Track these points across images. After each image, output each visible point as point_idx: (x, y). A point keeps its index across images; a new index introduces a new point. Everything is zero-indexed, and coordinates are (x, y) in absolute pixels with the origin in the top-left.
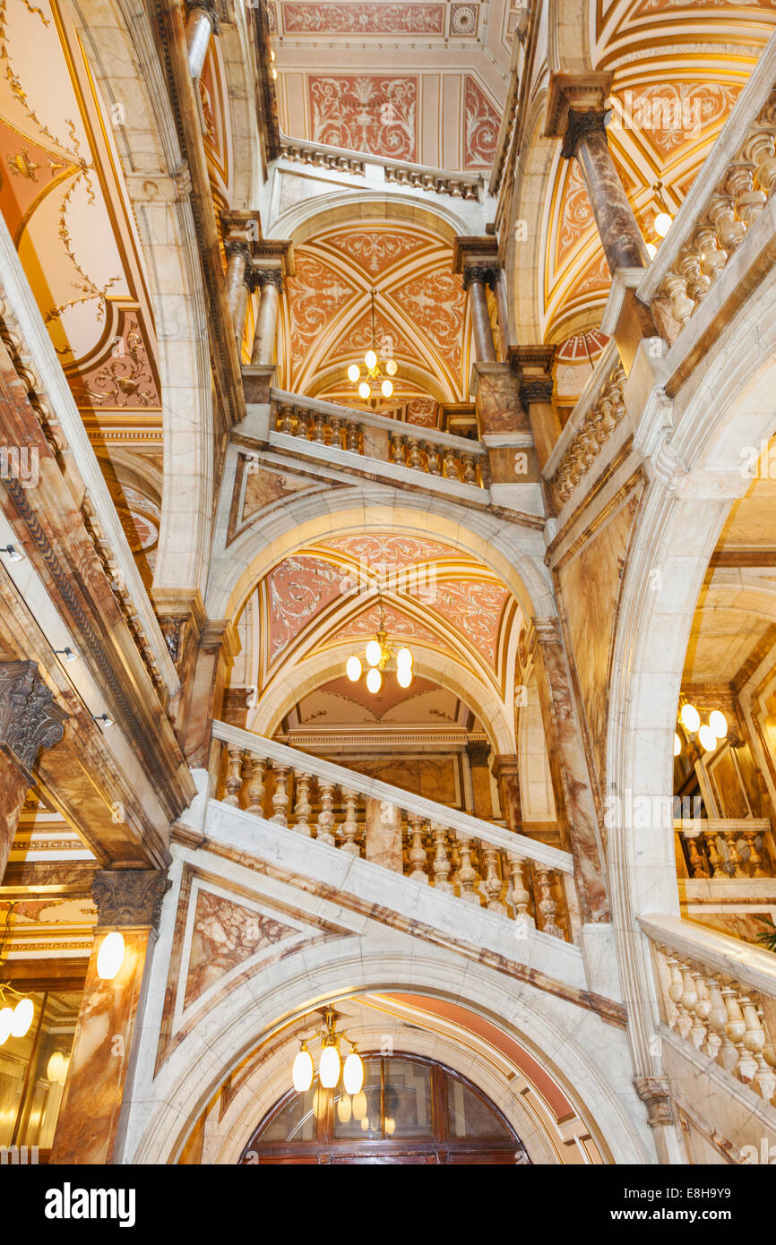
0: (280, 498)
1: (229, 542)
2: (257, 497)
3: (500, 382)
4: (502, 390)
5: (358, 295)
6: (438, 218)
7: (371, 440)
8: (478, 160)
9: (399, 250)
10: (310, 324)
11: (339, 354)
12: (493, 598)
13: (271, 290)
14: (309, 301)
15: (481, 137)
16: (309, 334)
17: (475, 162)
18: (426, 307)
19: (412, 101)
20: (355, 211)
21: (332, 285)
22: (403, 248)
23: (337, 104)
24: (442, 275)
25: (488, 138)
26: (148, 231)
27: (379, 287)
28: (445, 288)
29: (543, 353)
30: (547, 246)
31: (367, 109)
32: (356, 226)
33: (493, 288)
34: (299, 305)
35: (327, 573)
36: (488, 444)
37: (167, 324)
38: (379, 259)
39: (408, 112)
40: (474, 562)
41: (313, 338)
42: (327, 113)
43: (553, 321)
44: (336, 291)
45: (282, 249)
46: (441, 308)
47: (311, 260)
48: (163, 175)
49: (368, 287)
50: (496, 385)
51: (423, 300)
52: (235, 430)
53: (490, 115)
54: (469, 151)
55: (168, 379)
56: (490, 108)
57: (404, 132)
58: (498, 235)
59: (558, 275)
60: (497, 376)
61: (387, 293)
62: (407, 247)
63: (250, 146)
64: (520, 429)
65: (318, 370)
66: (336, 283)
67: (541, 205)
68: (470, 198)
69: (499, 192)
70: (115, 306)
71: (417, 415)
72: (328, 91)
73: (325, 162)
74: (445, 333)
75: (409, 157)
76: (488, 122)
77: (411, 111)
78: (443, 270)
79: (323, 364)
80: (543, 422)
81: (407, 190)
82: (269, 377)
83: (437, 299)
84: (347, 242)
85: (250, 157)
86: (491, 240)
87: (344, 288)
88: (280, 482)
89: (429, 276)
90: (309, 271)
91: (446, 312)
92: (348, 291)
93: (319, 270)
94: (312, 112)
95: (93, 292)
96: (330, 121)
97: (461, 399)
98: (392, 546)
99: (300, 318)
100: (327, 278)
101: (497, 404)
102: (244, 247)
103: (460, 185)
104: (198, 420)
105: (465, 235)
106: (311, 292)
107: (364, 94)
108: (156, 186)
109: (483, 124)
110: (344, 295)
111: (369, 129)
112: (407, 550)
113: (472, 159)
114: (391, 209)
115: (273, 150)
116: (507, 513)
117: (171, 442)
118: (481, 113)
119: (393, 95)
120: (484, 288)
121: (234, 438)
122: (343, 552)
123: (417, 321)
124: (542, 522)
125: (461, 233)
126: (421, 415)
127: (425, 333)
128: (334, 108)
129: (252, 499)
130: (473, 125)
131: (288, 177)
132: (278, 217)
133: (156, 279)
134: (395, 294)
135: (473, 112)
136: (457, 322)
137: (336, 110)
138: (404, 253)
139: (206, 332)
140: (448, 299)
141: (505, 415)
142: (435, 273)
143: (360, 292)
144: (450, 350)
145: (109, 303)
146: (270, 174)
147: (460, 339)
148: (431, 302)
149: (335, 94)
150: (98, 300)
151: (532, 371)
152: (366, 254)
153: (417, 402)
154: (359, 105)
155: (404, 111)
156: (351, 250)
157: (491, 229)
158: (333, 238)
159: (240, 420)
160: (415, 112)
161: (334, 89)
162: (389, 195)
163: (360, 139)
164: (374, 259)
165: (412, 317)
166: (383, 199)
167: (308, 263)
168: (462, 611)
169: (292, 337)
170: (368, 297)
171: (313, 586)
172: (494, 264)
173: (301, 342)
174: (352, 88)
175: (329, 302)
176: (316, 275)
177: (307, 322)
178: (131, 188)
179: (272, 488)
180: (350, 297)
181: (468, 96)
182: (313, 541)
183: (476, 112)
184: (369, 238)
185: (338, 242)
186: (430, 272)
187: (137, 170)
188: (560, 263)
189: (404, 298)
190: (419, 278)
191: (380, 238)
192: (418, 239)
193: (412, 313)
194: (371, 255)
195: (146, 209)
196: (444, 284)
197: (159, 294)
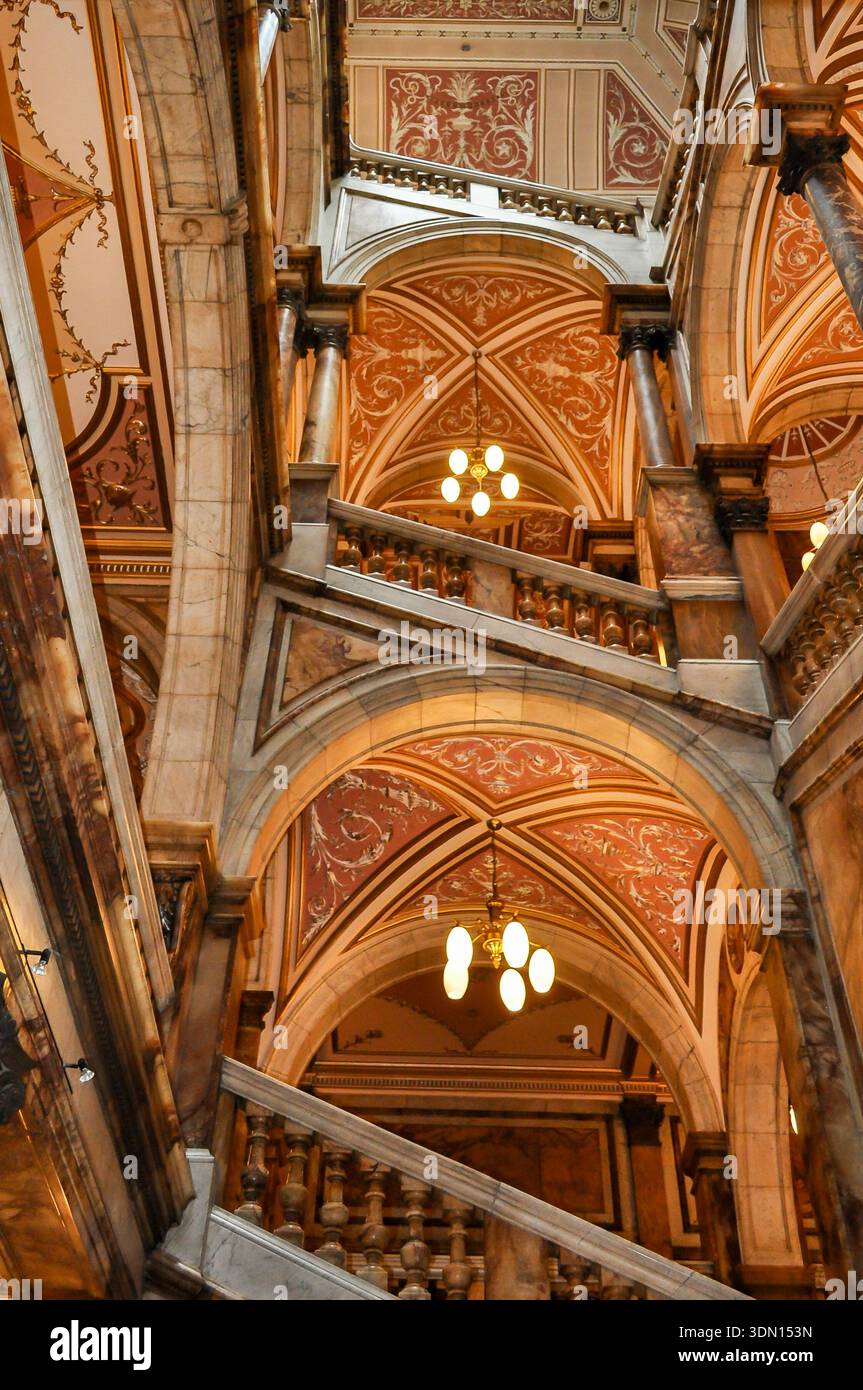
0: (342, 673)
1: (259, 745)
2: (305, 671)
3: (684, 498)
4: (688, 510)
5: (453, 359)
7: (484, 582)
8: (625, 177)
9: (518, 299)
10: (379, 399)
11: (422, 443)
12: (681, 847)
13: (331, 354)
14: (381, 366)
15: (629, 147)
16: (378, 414)
17: (620, 179)
18: (556, 379)
19: (530, 102)
20: (455, 246)
21: (416, 345)
22: (524, 297)
23: (425, 104)
24: (581, 334)
25: (639, 149)
26: (181, 283)
27: (486, 348)
28: (586, 353)
29: (751, 456)
30: (749, 303)
31: (467, 110)
32: (455, 266)
33: (665, 356)
34: (364, 372)
35: (405, 795)
36: (671, 594)
37: (192, 410)
38: (488, 310)
39: (524, 115)
40: (653, 786)
41: (384, 419)
42: (408, 116)
43: (762, 407)
44: (421, 354)
45: (349, 297)
46: (579, 381)
47: (386, 310)
48: (212, 211)
49: (469, 348)
50: (678, 502)
51: (551, 368)
52: (274, 563)
53: (642, 120)
54: (612, 165)
55: (187, 488)
56: (642, 112)
57: (520, 141)
58: (671, 284)
59: (767, 342)
60: (679, 487)
61: (497, 357)
62: (531, 295)
63: (310, 160)
64: (720, 572)
65: (388, 466)
66: (422, 343)
67: (738, 246)
68: (624, 231)
69: (670, 224)
70: (115, 382)
71: (536, 535)
72: (413, 88)
73: (412, 180)
74: (586, 417)
75: (525, 171)
76: (637, 130)
77: (529, 113)
78: (585, 328)
79: (397, 456)
80: (757, 562)
81: (530, 219)
82: (326, 482)
83: (573, 367)
84: (441, 287)
85: (310, 175)
86: (661, 291)
87: (433, 349)
88: (342, 646)
89: (563, 336)
90: (382, 325)
91: (587, 386)
92: (439, 354)
93: (398, 324)
94: (389, 113)
95: (86, 361)
96: (413, 125)
97: (610, 515)
98: (515, 755)
99: (365, 389)
100: (409, 336)
101: (681, 531)
102: (296, 295)
103: (609, 213)
104: (226, 551)
105: (620, 282)
106: (384, 354)
107: (462, 92)
108: (200, 225)
109: (631, 131)
110: (433, 359)
111: (469, 135)
112: (541, 761)
113: (617, 176)
114: (508, 243)
115: (340, 165)
116: (707, 708)
117: (182, 584)
118: (629, 117)
119: (504, 94)
120: (652, 356)
121: (274, 577)
122: (435, 763)
123: (542, 398)
124: (766, 725)
125: (614, 279)
126: (543, 535)
127: (554, 415)
128: (420, 108)
129: (296, 674)
130: (616, 132)
131: (358, 201)
132: (344, 254)
133: (184, 347)
134: (509, 359)
135: (617, 116)
136: (603, 401)
137: (423, 112)
138: (526, 303)
139: (248, 421)
140: (590, 368)
141: (695, 549)
142: (571, 331)
143: (458, 354)
144: (593, 441)
145: (106, 378)
146: (334, 196)
147: (609, 426)
148: (564, 372)
149: (422, 92)
150: (92, 372)
151: (733, 482)
152: (470, 303)
153: (539, 515)
154: (456, 105)
155: (519, 113)
156: (446, 297)
157: (658, 275)
158: (422, 281)
159: (281, 549)
160: (534, 115)
161: (422, 86)
162: (505, 225)
163: (456, 148)
164: (481, 310)
165: (535, 393)
166: (497, 231)
167: (382, 314)
168: (629, 867)
169: (351, 417)
170: (469, 362)
171: (380, 816)
172: (664, 323)
173: (365, 424)
174: (446, 84)
175: (410, 369)
176: (393, 330)
177: (375, 396)
178: (162, 228)
179: (329, 657)
180: (441, 362)
181: (609, 97)
182: (390, 746)
183: (622, 116)
184: (474, 282)
185: (429, 287)
186: (563, 329)
187: (178, 204)
188: (768, 327)
189: (523, 366)
190: (546, 338)
191: (491, 281)
192: (547, 284)
193: (535, 387)
194: (476, 305)
195: (182, 254)
196: (586, 347)
197: (186, 368)
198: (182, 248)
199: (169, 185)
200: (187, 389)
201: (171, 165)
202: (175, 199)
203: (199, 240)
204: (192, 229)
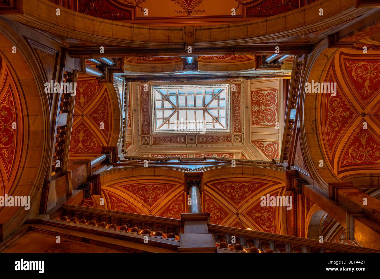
5: (81, 109)
6: (118, 138)
18: (78, 137)
20: (116, 108)
21: (85, 99)
24: (94, 142)
27: (85, 118)
28: (88, 144)
32: (111, 108)
38: (97, 117)
45: (110, 80)
46: (79, 143)
47: (97, 90)
49: (85, 113)
50: (84, 172)
51: (81, 136)
59: (120, 188)
61: (83, 121)
83: (83, 141)
84: (104, 105)
86: (117, 160)
87: (84, 103)
89: (93, 137)
90: (91, 89)
91: (77, 145)
92: (82, 105)
93: (92, 94)
100: (88, 97)
101: (79, 174)
106: (81, 90)
110: (80, 104)
114: (118, 121)
131: (122, 84)
134: (82, 124)
136: (74, 150)
140: (84, 146)
142: (95, 139)
148: (81, 139)
152: (99, 112)
156: (101, 106)
157: (119, 158)
158: (106, 100)
162: (122, 119)
164: (97, 115)
167: (95, 89)
170: (80, 113)
176: (89, 93)
184: (105, 113)
185: (104, 102)
186: (94, 137)
187: (196, 31)
188: (124, 188)
189: (81, 128)
190: (91, 133)
191: (106, 117)
192: (107, 132)
193: (75, 132)
194: (98, 114)
195: (182, 31)
196: (90, 144)
197: (150, 29)
198: (184, 31)
199: (201, 29)
200: (144, 28)
201: (207, 30)
202: (197, 31)
203: (186, 36)
204: (190, 34)
